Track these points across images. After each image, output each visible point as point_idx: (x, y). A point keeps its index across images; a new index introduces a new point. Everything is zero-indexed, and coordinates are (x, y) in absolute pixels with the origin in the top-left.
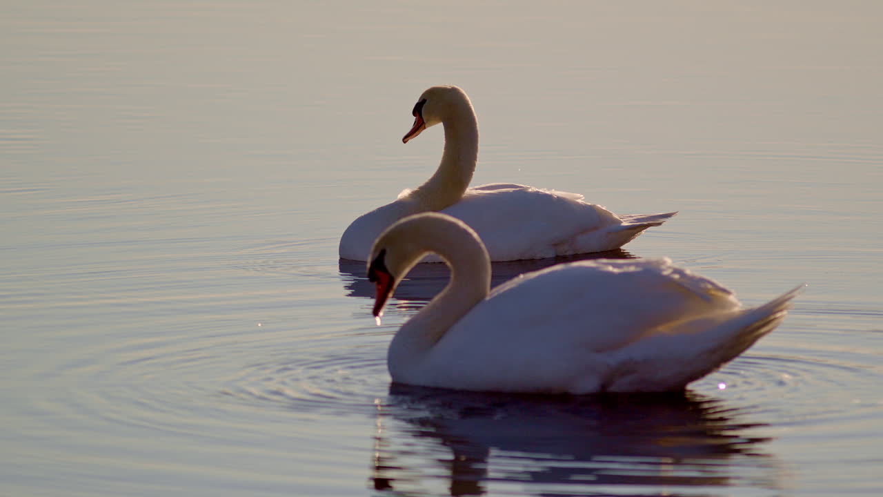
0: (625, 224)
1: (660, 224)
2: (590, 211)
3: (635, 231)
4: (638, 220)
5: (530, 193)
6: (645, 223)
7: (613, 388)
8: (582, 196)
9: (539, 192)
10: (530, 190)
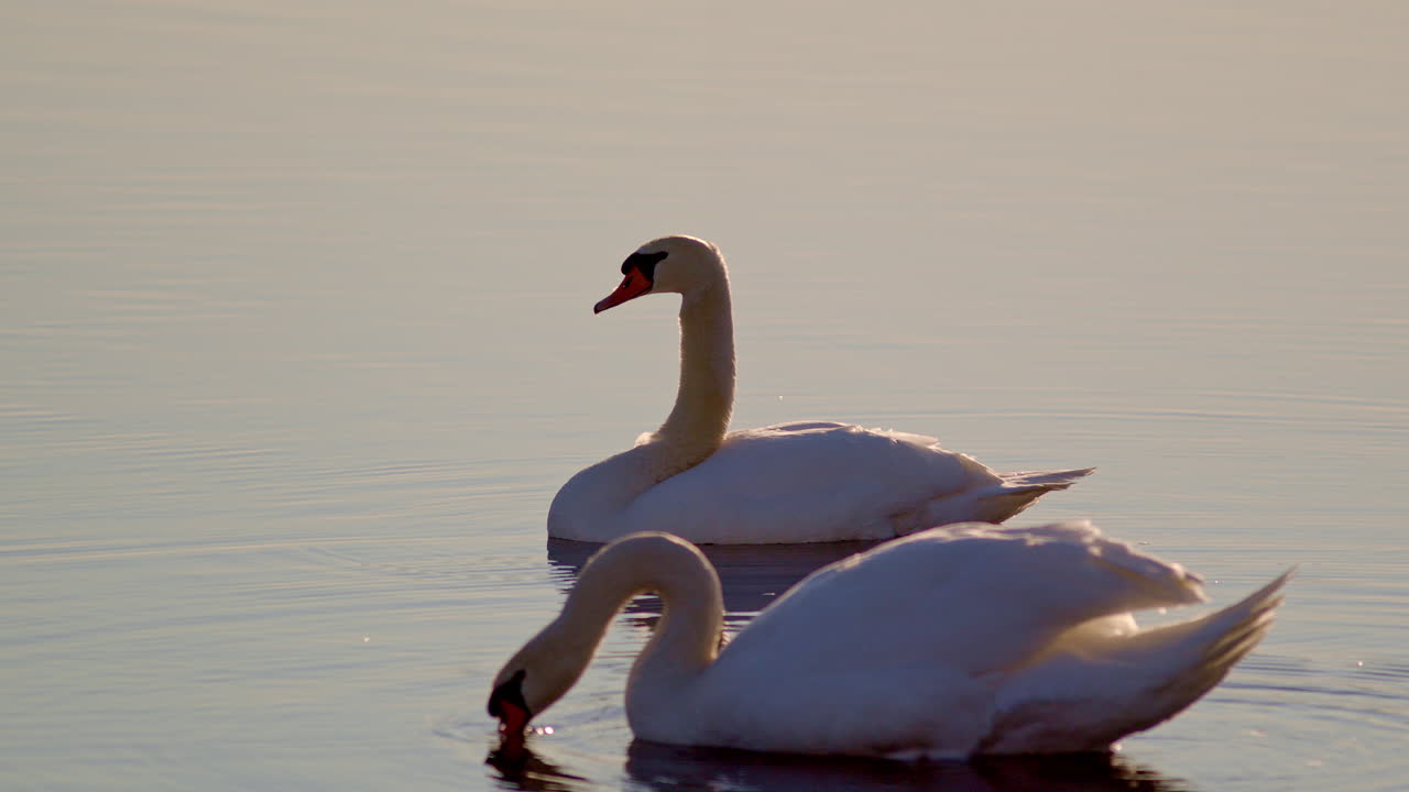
0: (1007, 485)
1: (1065, 487)
2: (950, 463)
3: (1025, 497)
4: (1031, 480)
5: (853, 435)
6: (1041, 485)
7: (999, 748)
8: (936, 440)
9: (867, 433)
10: (854, 430)
